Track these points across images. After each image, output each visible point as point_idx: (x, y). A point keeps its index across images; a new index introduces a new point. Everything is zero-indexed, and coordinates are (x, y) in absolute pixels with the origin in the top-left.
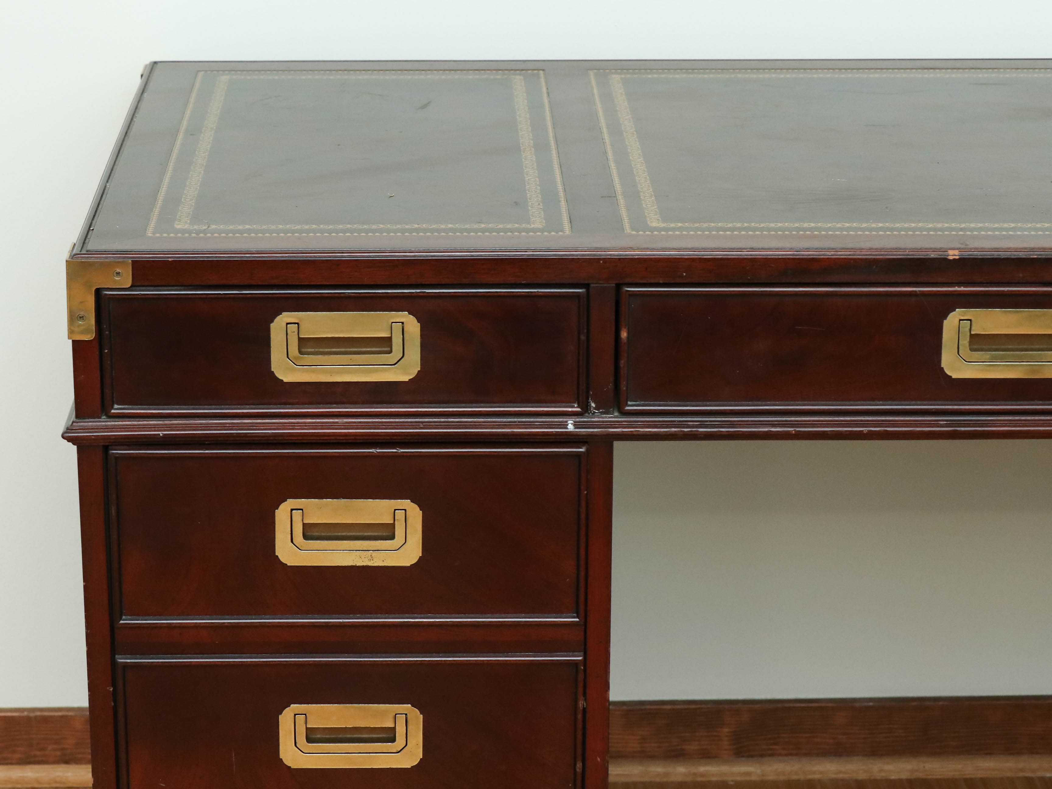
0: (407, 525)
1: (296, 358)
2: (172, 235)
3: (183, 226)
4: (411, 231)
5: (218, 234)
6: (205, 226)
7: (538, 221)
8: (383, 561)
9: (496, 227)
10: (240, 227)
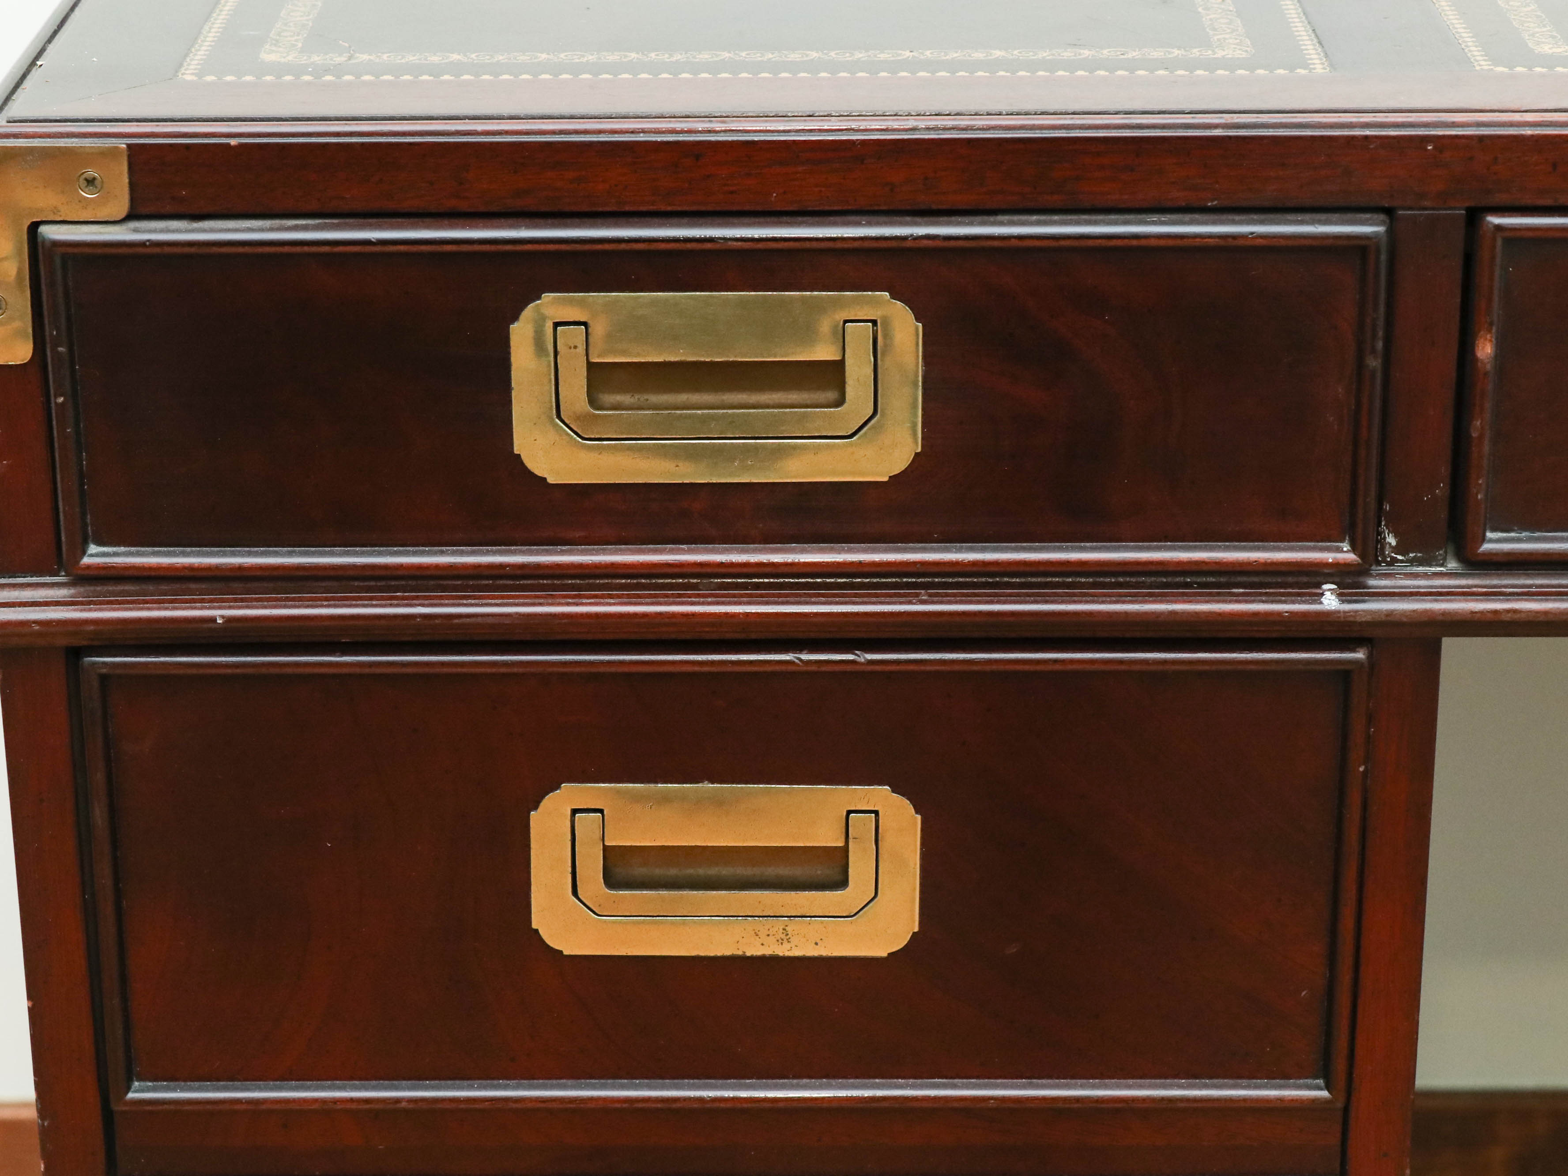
0: (880, 851)
1: (579, 418)
2: (249, 78)
3: (285, 55)
4: (894, 67)
5: (372, 74)
6: (340, 55)
7: (1231, 41)
8: (816, 944)
9: (1122, 57)
10: (435, 59)
